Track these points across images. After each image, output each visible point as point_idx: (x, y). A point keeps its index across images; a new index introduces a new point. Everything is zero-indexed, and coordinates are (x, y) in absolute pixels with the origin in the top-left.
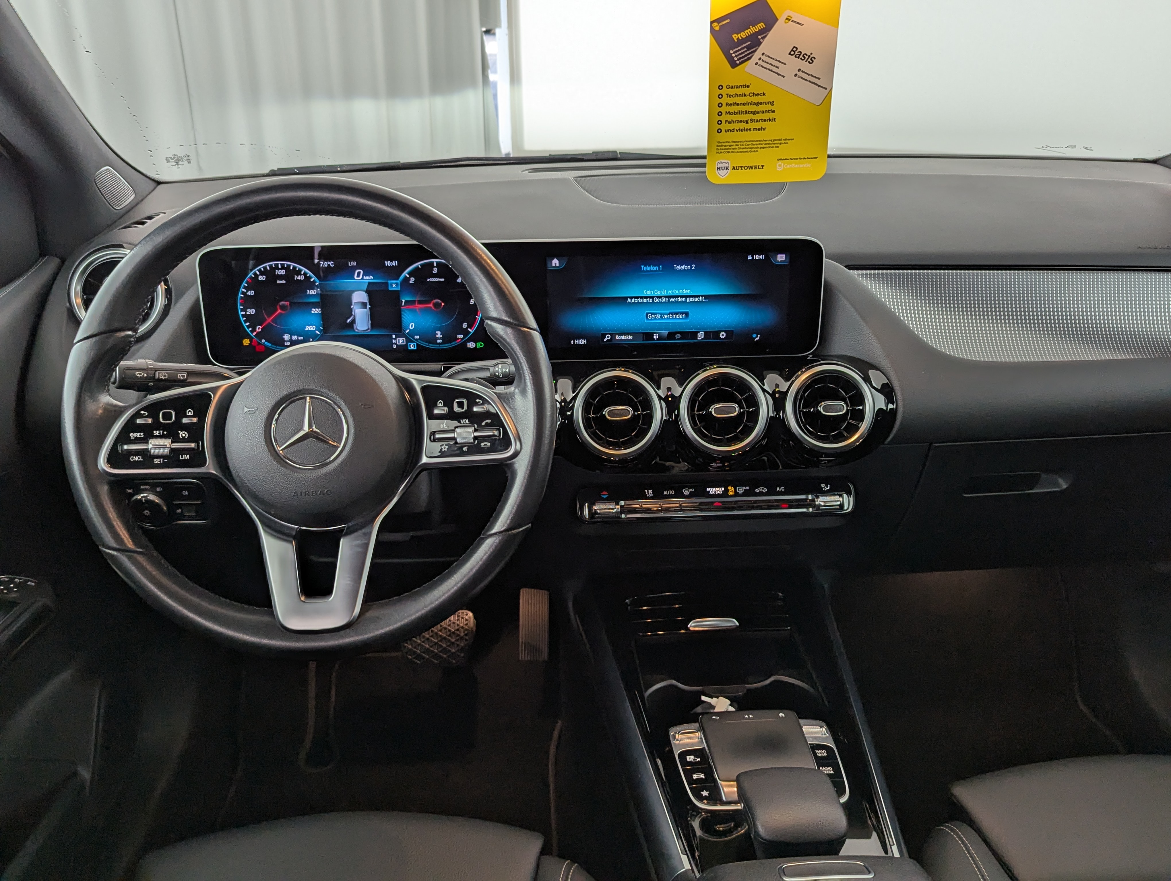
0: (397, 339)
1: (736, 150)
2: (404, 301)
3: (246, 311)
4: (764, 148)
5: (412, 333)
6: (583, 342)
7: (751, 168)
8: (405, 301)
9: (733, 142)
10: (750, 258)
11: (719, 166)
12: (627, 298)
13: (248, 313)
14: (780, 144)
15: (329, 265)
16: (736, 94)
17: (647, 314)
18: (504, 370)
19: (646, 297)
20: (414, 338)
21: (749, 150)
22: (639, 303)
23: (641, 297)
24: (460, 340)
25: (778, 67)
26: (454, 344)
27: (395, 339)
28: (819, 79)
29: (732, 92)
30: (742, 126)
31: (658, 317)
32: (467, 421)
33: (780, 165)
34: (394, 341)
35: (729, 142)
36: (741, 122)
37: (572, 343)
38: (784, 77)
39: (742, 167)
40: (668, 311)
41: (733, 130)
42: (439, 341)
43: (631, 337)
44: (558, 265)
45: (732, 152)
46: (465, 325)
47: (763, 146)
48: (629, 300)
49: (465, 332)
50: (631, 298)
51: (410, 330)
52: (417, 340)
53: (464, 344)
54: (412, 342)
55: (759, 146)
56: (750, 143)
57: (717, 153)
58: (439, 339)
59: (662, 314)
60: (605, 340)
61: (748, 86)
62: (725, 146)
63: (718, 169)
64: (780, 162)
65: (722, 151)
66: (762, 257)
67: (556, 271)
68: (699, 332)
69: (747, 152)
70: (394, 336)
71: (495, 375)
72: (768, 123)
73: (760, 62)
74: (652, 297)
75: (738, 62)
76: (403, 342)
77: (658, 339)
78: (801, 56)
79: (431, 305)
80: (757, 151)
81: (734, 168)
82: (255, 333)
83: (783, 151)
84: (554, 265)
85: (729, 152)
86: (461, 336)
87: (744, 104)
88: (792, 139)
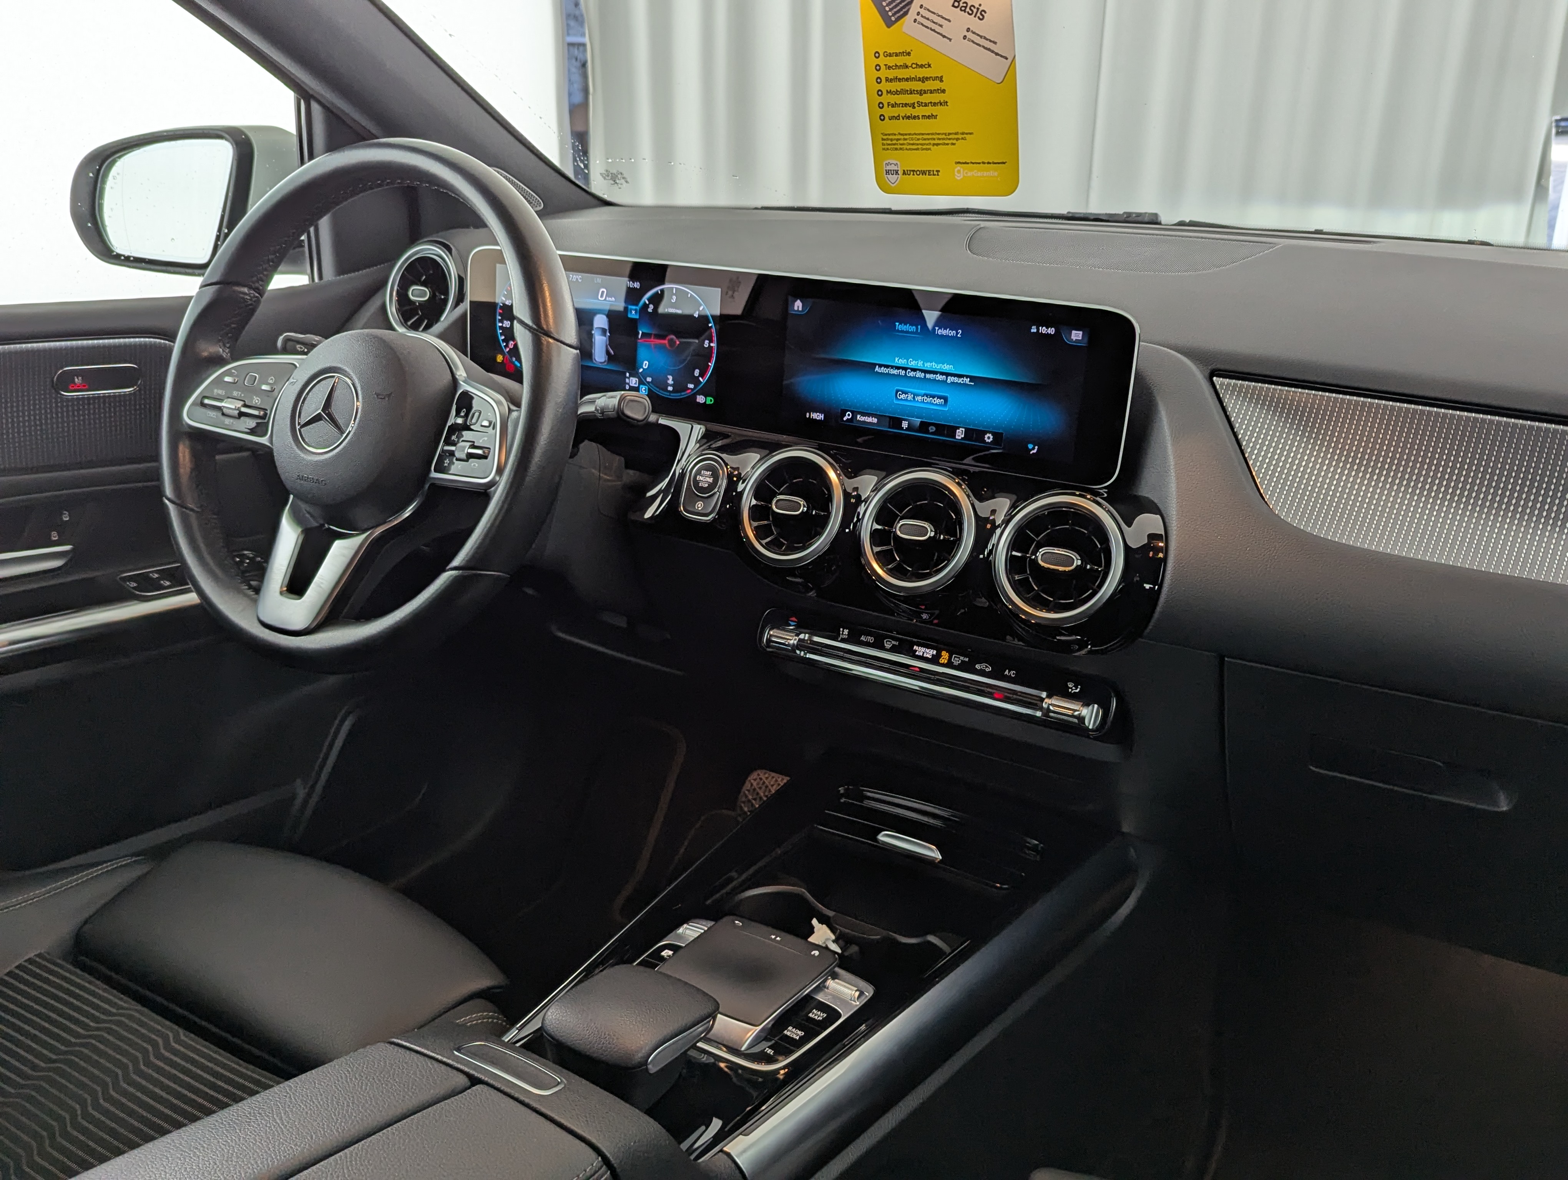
0: (631, 378)
1: (905, 147)
2: (641, 332)
3: (503, 323)
4: (937, 145)
5: (646, 373)
6: (818, 416)
7: (924, 173)
8: (642, 333)
9: (900, 134)
10: (1034, 330)
11: (889, 168)
12: (875, 365)
13: (504, 326)
14: (957, 139)
15: (577, 279)
16: (896, 66)
17: (897, 391)
19: (898, 368)
20: (646, 380)
21: (920, 147)
22: (888, 374)
23: (892, 367)
24: (690, 391)
25: (941, 26)
26: (684, 395)
27: (629, 378)
28: (995, 43)
29: (891, 61)
30: (909, 111)
31: (910, 397)
33: (959, 171)
34: (627, 380)
35: (895, 135)
36: (906, 105)
37: (808, 416)
38: (950, 40)
39: (913, 171)
40: (923, 392)
41: (897, 118)
42: (670, 388)
43: (875, 420)
44: (800, 309)
45: (901, 149)
46: (697, 373)
47: (936, 142)
48: (877, 369)
49: (696, 381)
50: (880, 366)
51: (644, 369)
52: (648, 382)
53: (694, 396)
54: (644, 384)
55: (932, 142)
56: (920, 137)
57: (884, 149)
58: (671, 385)
59: (915, 395)
60: (845, 419)
61: (909, 54)
62: (892, 140)
63: (888, 172)
64: (959, 167)
65: (889, 147)
66: (1051, 331)
67: (798, 316)
68: (958, 428)
69: (917, 149)
70: (628, 375)
72: (939, 107)
73: (919, 18)
74: (905, 369)
75: (893, 19)
76: (636, 383)
77: (907, 429)
78: (968, 9)
79: (666, 342)
80: (929, 149)
81: (904, 173)
82: (508, 349)
83: (961, 151)
84: (796, 308)
85: (896, 149)
86: (691, 386)
87: (907, 80)
88: (971, 134)
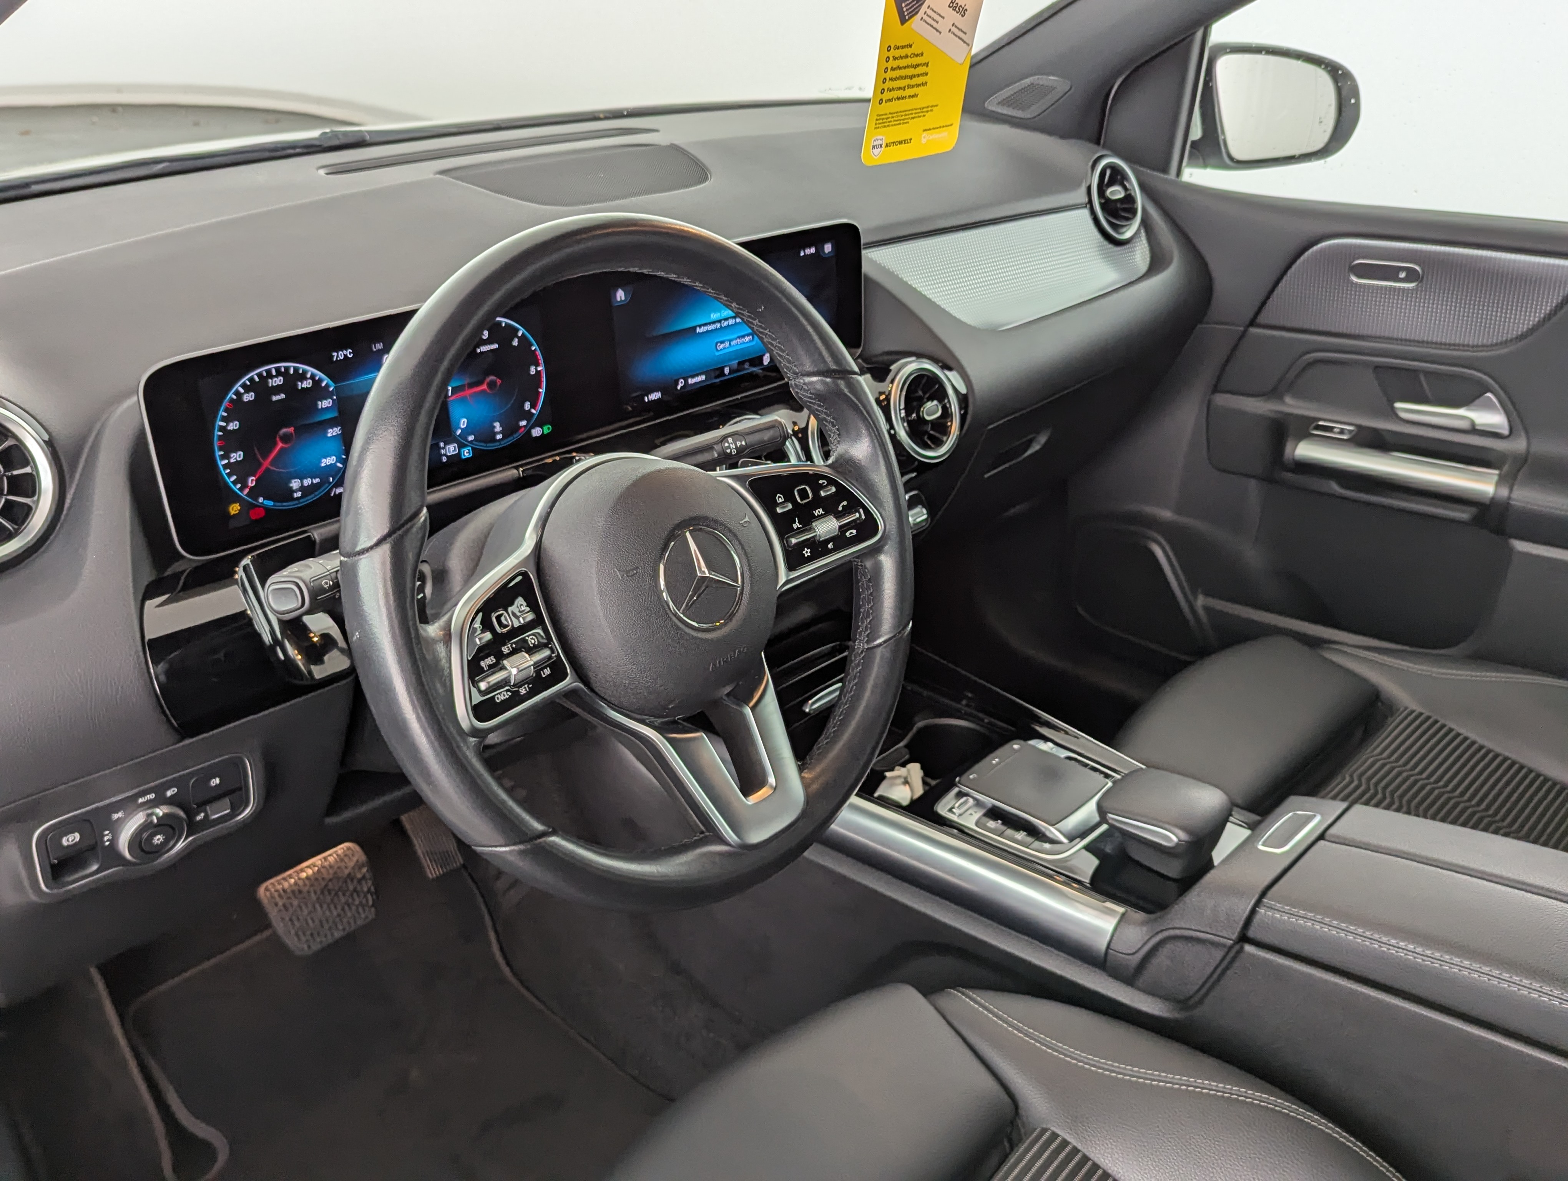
0: (447, 447)
1: (891, 124)
2: (450, 388)
3: (228, 458)
4: (913, 118)
5: (466, 432)
6: (655, 396)
7: (901, 142)
8: (453, 388)
9: (890, 113)
10: (802, 254)
11: (875, 143)
12: (694, 328)
13: (232, 461)
14: (927, 112)
15: (345, 356)
16: (900, 57)
17: (717, 344)
18: (739, 444)
19: (714, 323)
20: (467, 441)
21: (902, 122)
22: (708, 331)
23: (709, 324)
24: (523, 429)
25: (937, 22)
26: (517, 436)
27: (443, 448)
28: (965, 33)
29: (898, 53)
30: (900, 93)
31: (727, 344)
32: (821, 510)
33: (924, 137)
34: (443, 452)
35: (886, 114)
36: (900, 88)
37: (647, 401)
38: (940, 33)
39: (893, 143)
40: (736, 336)
41: (890, 100)
42: (499, 437)
43: (703, 377)
44: (623, 298)
45: (888, 126)
46: (527, 406)
47: (914, 115)
48: (698, 330)
49: (528, 415)
50: (700, 326)
51: (462, 429)
52: (471, 442)
53: (529, 433)
54: (465, 446)
55: (911, 116)
56: (904, 113)
57: (876, 128)
58: (499, 433)
59: (730, 341)
60: (679, 388)
61: (911, 46)
62: (883, 119)
63: (874, 147)
64: (925, 134)
65: (880, 126)
66: (813, 250)
67: (623, 306)
68: (764, 355)
69: (900, 124)
70: (442, 445)
71: (725, 453)
72: (921, 88)
73: (925, 17)
74: (720, 321)
75: (907, 17)
76: (455, 450)
77: (729, 374)
78: (957, 9)
79: (485, 387)
80: (908, 122)
81: (887, 146)
82: (246, 491)
83: (929, 120)
84: (619, 299)
85: (885, 127)
86: (523, 423)
87: (905, 68)
88: (937, 106)
